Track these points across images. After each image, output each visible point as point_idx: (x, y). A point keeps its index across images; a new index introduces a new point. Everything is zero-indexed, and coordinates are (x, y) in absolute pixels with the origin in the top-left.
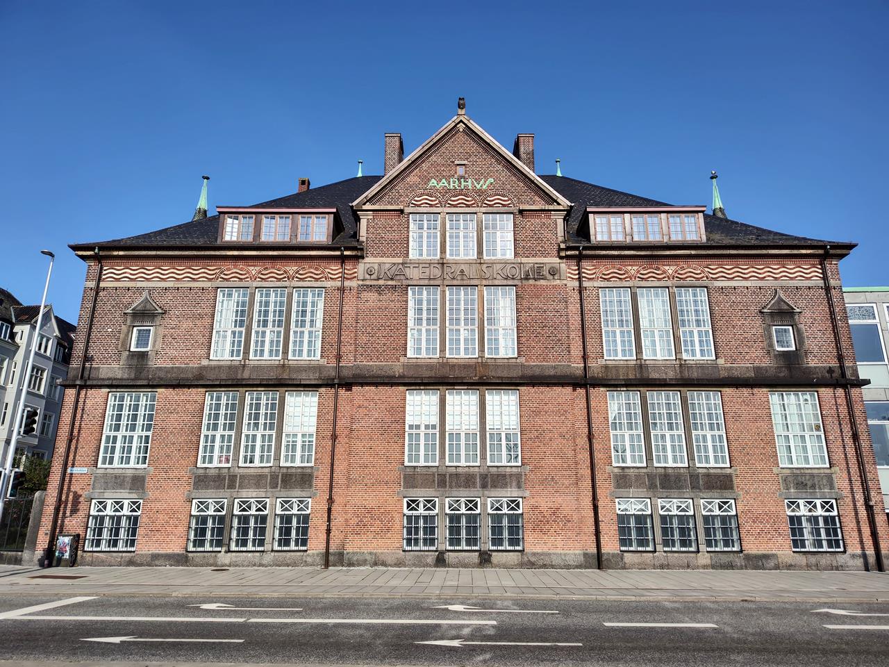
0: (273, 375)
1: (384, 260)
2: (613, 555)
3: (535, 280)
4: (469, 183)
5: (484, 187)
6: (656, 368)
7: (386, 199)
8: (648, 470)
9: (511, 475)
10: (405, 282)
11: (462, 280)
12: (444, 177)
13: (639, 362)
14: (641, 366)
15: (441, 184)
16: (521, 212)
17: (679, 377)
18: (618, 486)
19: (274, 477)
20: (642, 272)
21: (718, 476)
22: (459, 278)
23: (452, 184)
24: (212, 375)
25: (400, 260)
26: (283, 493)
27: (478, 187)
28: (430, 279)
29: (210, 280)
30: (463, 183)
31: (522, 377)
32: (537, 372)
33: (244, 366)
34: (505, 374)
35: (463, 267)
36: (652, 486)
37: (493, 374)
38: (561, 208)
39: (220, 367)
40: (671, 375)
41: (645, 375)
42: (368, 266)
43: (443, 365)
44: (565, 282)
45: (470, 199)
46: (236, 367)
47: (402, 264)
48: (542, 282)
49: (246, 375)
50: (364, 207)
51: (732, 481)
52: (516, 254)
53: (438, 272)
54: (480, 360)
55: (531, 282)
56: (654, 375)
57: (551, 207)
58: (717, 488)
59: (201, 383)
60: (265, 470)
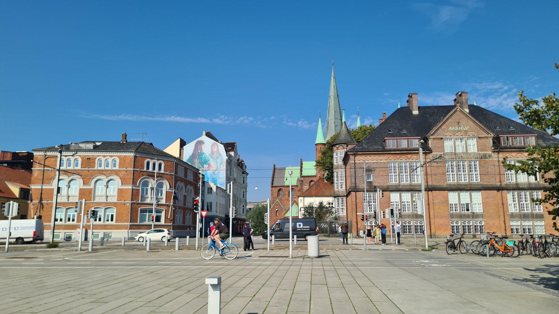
0: (408, 187)
1: (438, 153)
2: (510, 236)
3: (484, 158)
4: (462, 128)
5: (466, 129)
6: (522, 184)
7: (436, 134)
8: (520, 213)
9: (480, 215)
10: (445, 160)
11: (462, 159)
12: (453, 126)
13: (516, 183)
14: (517, 184)
15: (453, 129)
16: (479, 137)
17: (528, 187)
18: (511, 218)
19: (413, 215)
20: (517, 155)
21: (539, 215)
22: (461, 158)
23: (456, 129)
24: (391, 188)
25: (442, 153)
26: (416, 220)
27: (465, 129)
28: (452, 159)
29: (386, 160)
30: (460, 128)
31: (482, 188)
32: (486, 186)
33: (400, 185)
34: (476, 187)
35: (462, 155)
36: (521, 217)
37: (473, 187)
38: (492, 136)
39: (393, 185)
40: (526, 186)
41: (518, 186)
42: (433, 155)
43: (458, 184)
44: (493, 159)
45: (462, 133)
46: (397, 185)
47: (443, 154)
48: (486, 159)
49: (401, 188)
50: (431, 137)
51: (543, 216)
52: (478, 151)
53: (454, 156)
54: (469, 183)
55: (483, 159)
56: (521, 187)
57: (488, 136)
58: (539, 218)
59: (389, 190)
60: (410, 214)
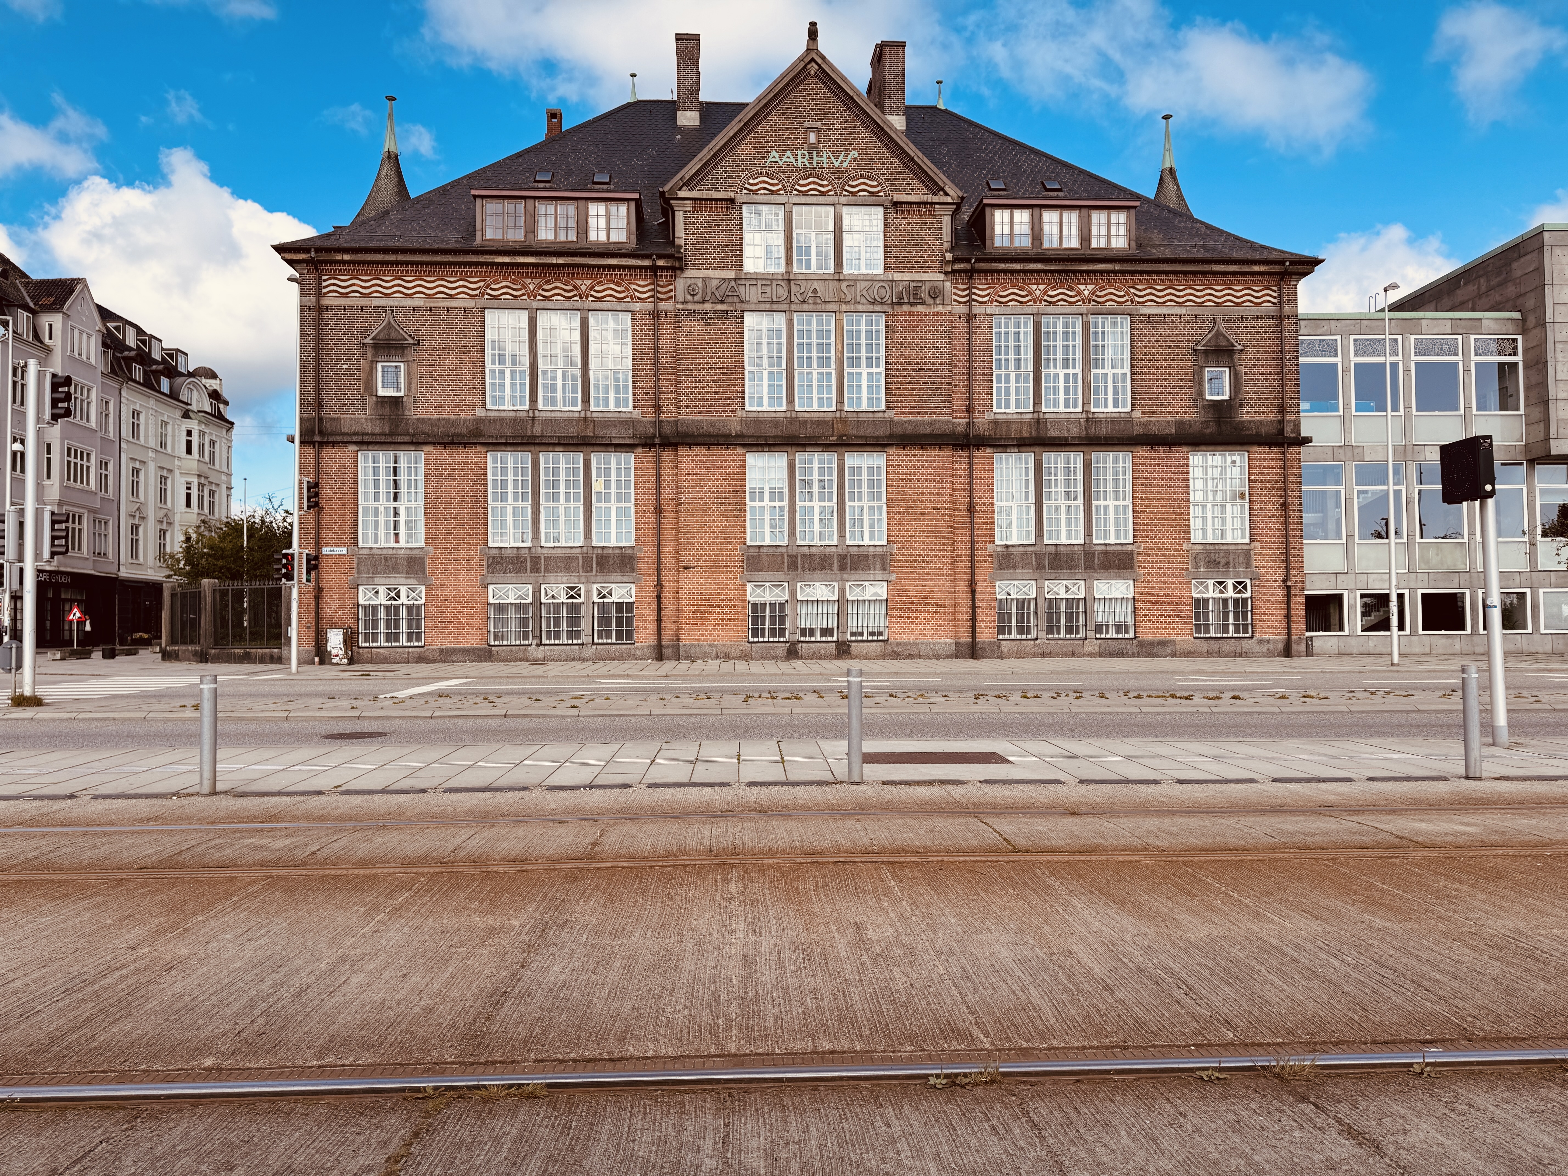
0: (572, 431)
1: (711, 273)
2: (989, 644)
3: (911, 304)
4: (824, 159)
5: (845, 164)
6: (1057, 422)
7: (709, 180)
8: (1037, 548)
9: (874, 556)
10: (739, 307)
11: (815, 303)
12: (788, 147)
13: (1036, 415)
14: (1039, 422)
15: (785, 159)
16: (895, 204)
17: (1083, 434)
18: (1000, 567)
19: (587, 559)
20: (1050, 293)
21: (1116, 554)
22: (811, 301)
23: (800, 160)
24: (492, 430)
25: (731, 274)
26: (599, 579)
27: (837, 164)
28: (772, 302)
29: (473, 297)
30: (815, 158)
31: (891, 436)
32: (910, 429)
33: (533, 419)
34: (869, 432)
35: (816, 285)
36: (1040, 567)
37: (855, 432)
38: (949, 200)
39: (501, 420)
40: (1075, 432)
41: (1042, 432)
42: (689, 282)
43: (791, 421)
44: (949, 308)
45: (825, 183)
46: (523, 421)
47: (735, 279)
48: (920, 308)
49: (537, 430)
50: (681, 194)
51: (1132, 559)
52: (886, 267)
53: (781, 292)
54: (838, 415)
55: (906, 308)
56: (1053, 433)
57: (936, 199)
58: (1114, 568)
59: (481, 440)
60: (574, 551)
